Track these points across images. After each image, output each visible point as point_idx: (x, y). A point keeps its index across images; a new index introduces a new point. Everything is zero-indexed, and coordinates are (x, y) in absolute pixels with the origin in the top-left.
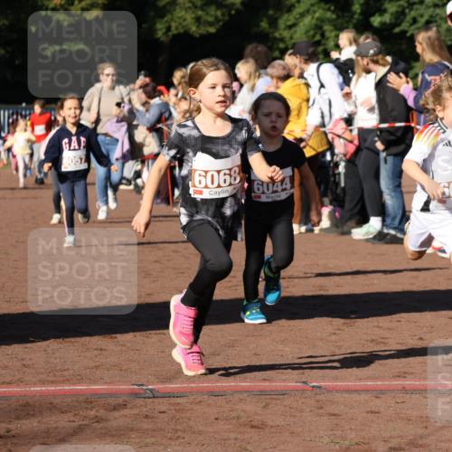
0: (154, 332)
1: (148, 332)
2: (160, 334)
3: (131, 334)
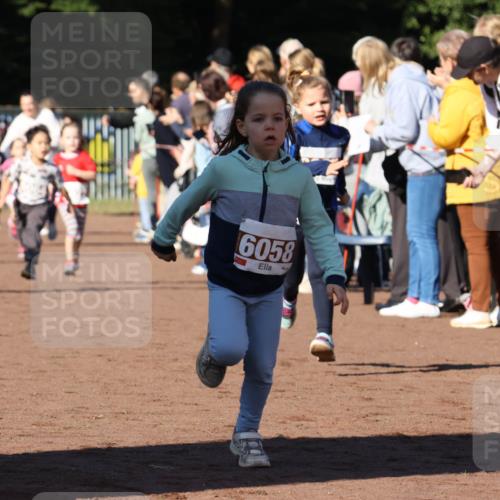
0: (248, 489)
1: (238, 490)
2: (259, 493)
3: (210, 492)
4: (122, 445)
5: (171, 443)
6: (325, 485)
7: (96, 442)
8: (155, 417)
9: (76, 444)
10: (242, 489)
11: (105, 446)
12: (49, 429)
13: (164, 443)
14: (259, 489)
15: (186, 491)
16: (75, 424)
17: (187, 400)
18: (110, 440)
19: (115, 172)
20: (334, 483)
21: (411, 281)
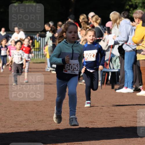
2: (80, 144)
3: (65, 143)
4: (40, 130)
6: (99, 141)
7: (32, 129)
8: (50, 122)
9: (26, 130)
10: (75, 142)
11: (35, 130)
12: (19, 125)
13: (52, 129)
14: (79, 142)
15: (58, 143)
16: (27, 124)
18: (37, 129)
19: (40, 51)
20: (102, 141)
21: (125, 82)
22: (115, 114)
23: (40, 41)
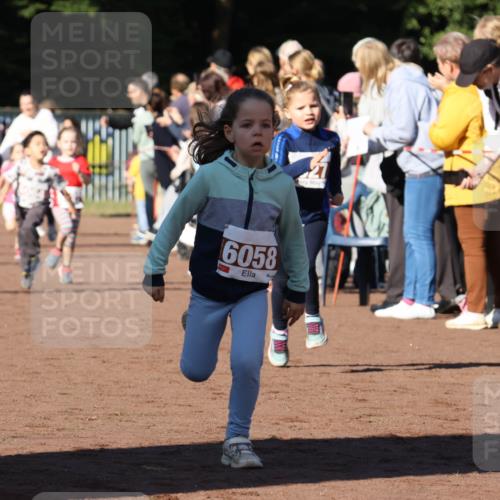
0: (239, 490)
1: (230, 491)
2: (251, 494)
3: (202, 493)
4: (114, 446)
5: (164, 444)
6: (317, 486)
7: (88, 444)
8: (149, 419)
9: (68, 446)
10: (234, 490)
11: (98, 448)
12: (42, 431)
13: (157, 444)
14: (250, 490)
15: (178, 492)
16: (67, 425)
17: (181, 402)
18: (103, 442)
19: (112, 174)
20: (327, 484)
21: (407, 281)
22: (373, 393)
23: (110, 141)
